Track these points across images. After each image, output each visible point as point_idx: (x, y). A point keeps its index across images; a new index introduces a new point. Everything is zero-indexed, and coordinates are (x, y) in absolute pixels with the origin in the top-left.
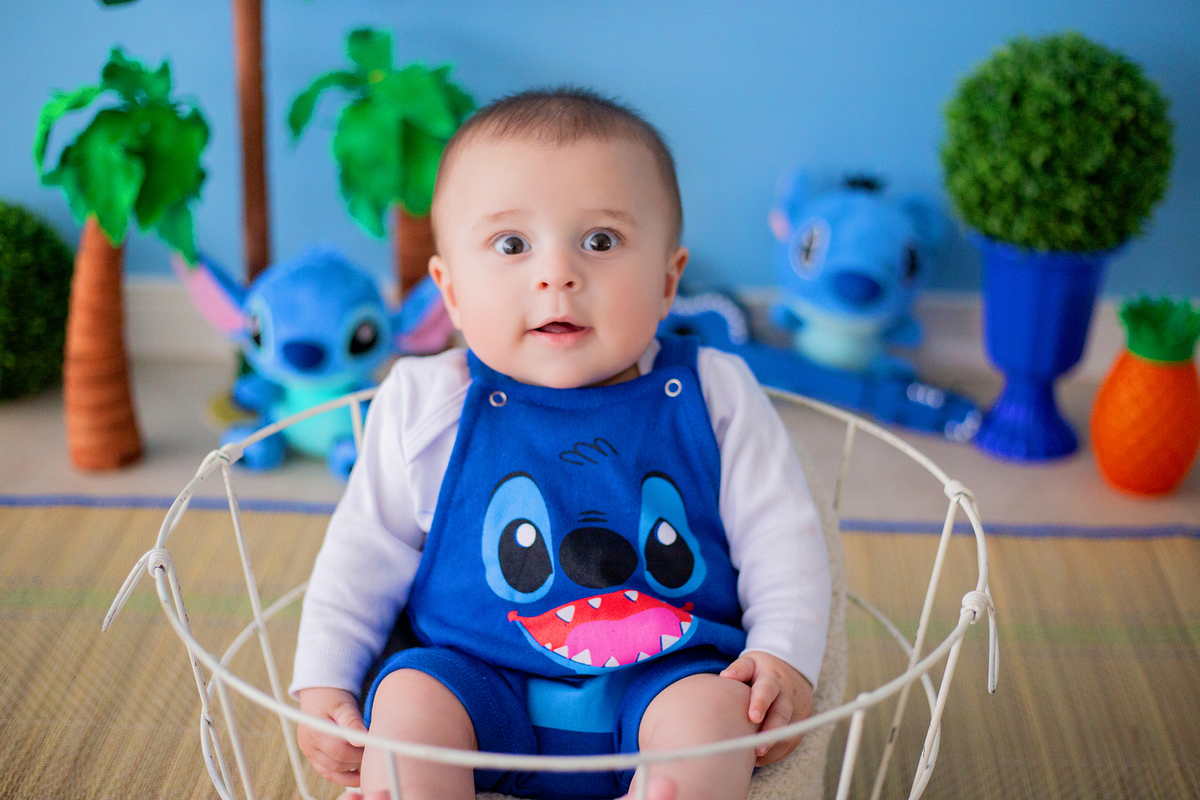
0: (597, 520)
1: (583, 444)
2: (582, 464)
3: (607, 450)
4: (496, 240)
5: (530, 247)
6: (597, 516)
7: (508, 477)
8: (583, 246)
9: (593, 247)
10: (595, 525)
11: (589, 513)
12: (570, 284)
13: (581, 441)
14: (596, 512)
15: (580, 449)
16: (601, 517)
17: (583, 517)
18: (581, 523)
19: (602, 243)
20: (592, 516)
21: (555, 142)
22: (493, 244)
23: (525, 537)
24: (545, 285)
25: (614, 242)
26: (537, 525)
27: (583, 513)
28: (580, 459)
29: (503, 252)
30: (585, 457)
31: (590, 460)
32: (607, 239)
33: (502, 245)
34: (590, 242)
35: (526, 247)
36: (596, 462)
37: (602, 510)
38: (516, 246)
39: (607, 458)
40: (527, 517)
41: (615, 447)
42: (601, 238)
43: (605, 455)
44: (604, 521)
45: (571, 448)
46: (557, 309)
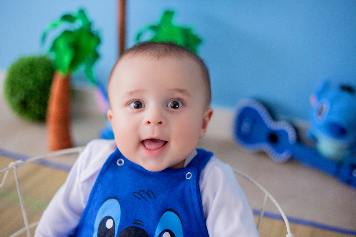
0: (140, 224)
1: (143, 191)
2: (140, 199)
3: (152, 195)
4: (131, 103)
5: (145, 106)
6: (140, 223)
7: (110, 198)
8: (167, 106)
9: (171, 106)
10: (138, 226)
11: (138, 220)
12: (160, 123)
13: (142, 189)
14: (140, 221)
15: (141, 192)
16: (142, 223)
17: (135, 222)
18: (133, 224)
19: (175, 105)
20: (139, 222)
21: (156, 58)
22: (129, 105)
23: (109, 224)
24: (149, 122)
25: (181, 105)
26: (115, 221)
27: (135, 220)
28: (140, 197)
29: (133, 107)
30: (142, 197)
31: (144, 198)
32: (177, 104)
33: (133, 105)
34: (170, 104)
35: (143, 106)
36: (146, 200)
37: (143, 221)
38: (139, 105)
39: (151, 199)
40: (113, 217)
41: (155, 195)
42: (175, 103)
43: (151, 198)
44: (143, 225)
45: (138, 192)
46: (153, 133)
